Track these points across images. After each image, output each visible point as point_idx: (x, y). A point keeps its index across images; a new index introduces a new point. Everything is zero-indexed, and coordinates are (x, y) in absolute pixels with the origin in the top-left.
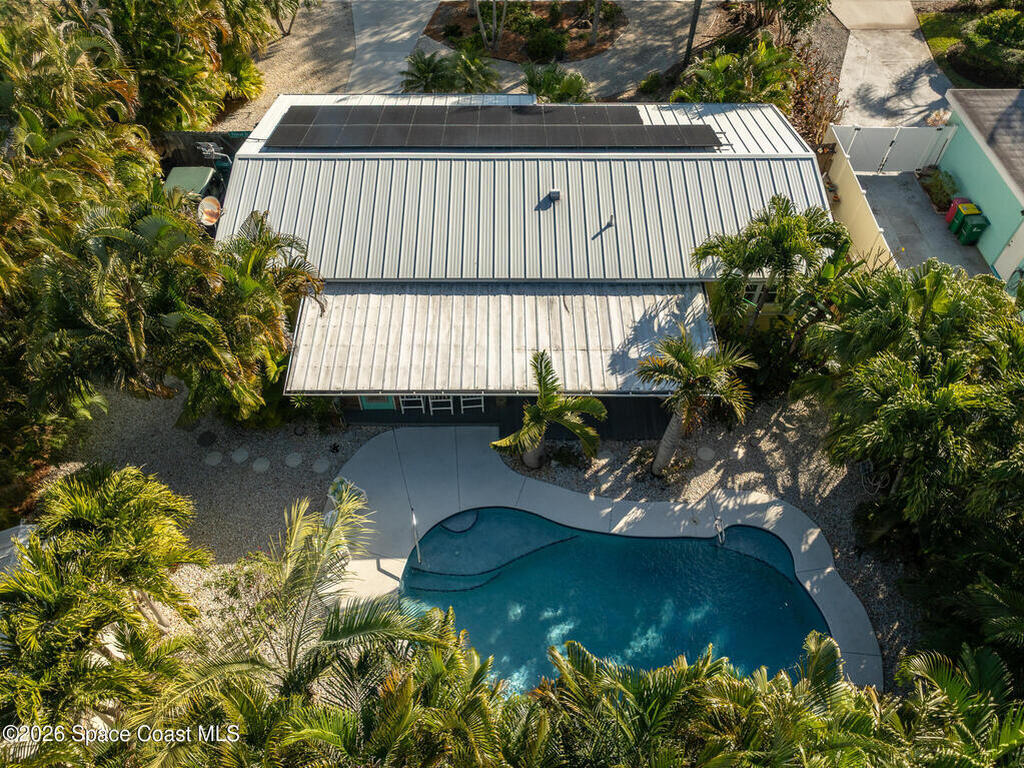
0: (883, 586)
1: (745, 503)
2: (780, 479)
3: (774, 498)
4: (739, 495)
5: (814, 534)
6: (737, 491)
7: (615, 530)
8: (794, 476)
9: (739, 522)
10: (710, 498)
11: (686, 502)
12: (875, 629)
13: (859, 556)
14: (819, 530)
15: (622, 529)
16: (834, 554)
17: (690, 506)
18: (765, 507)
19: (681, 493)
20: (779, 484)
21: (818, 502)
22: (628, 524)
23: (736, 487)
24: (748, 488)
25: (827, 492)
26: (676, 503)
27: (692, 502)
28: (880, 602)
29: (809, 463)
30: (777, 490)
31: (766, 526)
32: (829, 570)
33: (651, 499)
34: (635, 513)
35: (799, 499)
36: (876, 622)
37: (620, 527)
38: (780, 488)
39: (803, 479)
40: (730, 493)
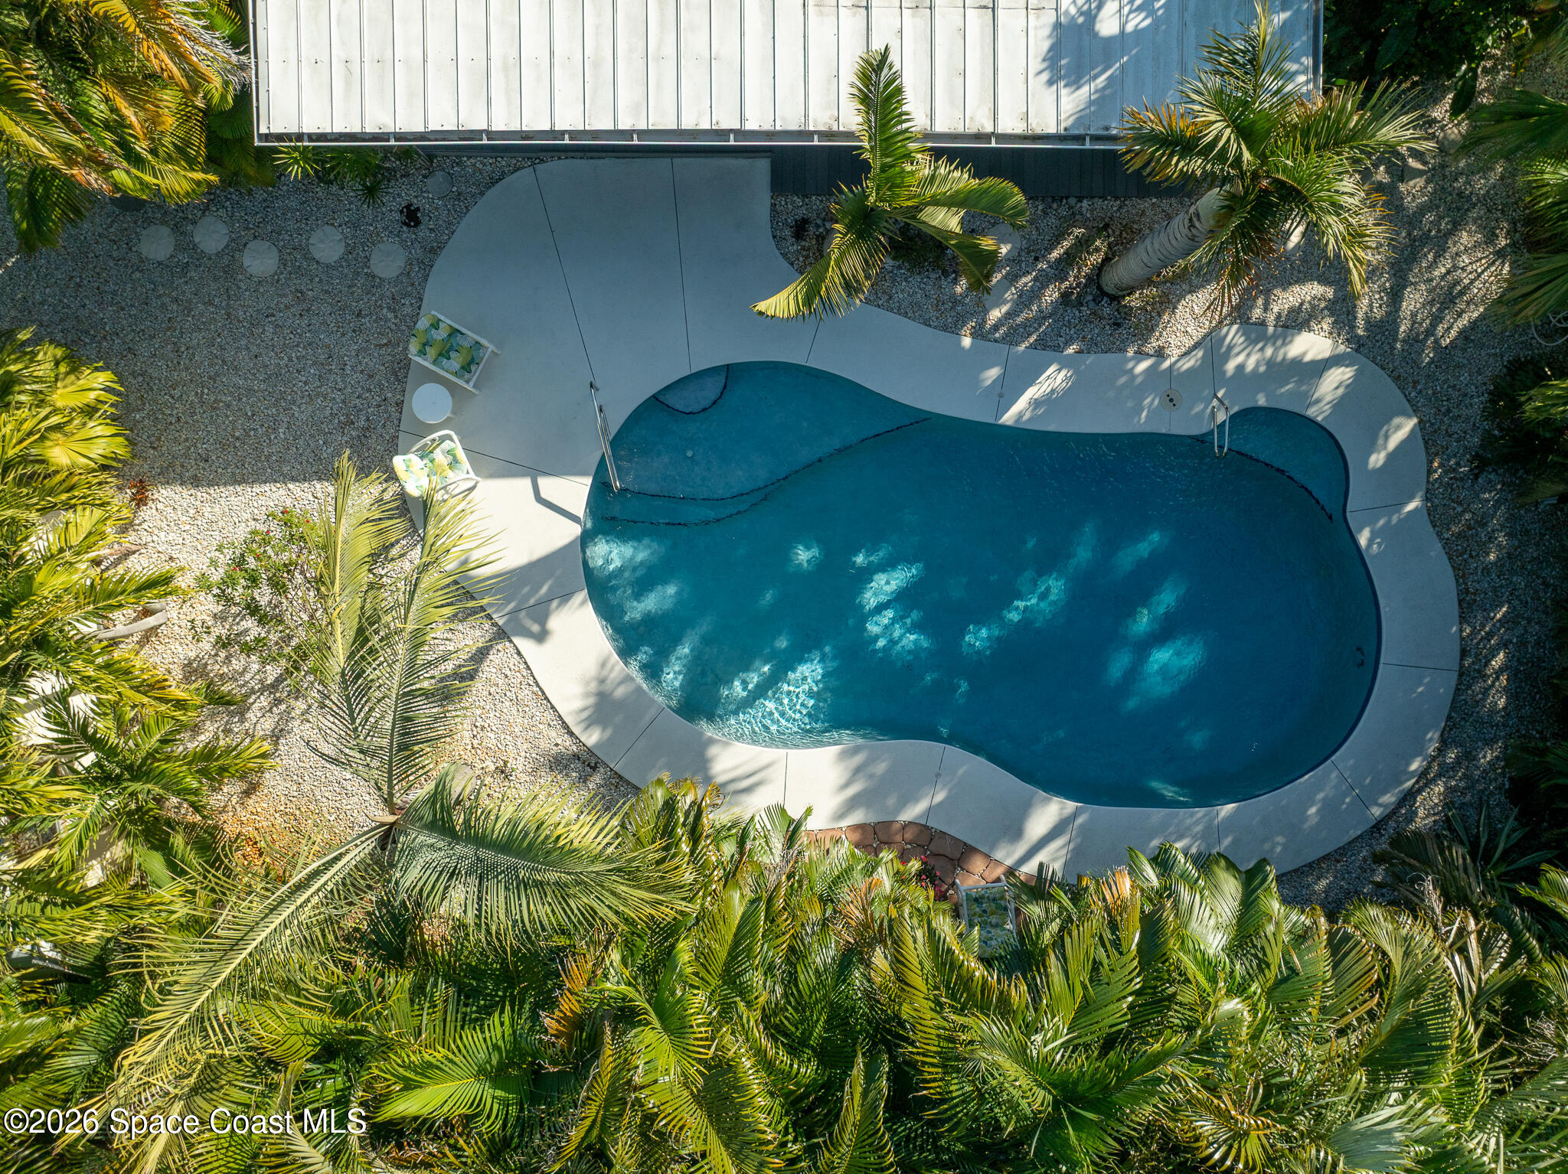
0: (1502, 539)
1: (1280, 358)
2: (1366, 301)
3: (1342, 348)
4: (1274, 337)
5: (1403, 429)
6: (1271, 329)
7: (1008, 418)
8: (1395, 296)
9: (1262, 401)
10: (1212, 346)
11: (1160, 354)
12: (1463, 619)
13: (1476, 477)
14: (1415, 420)
15: (1020, 415)
16: (1430, 471)
17: (1166, 364)
18: (1320, 367)
19: (1152, 330)
20: (1360, 315)
21: (1428, 355)
22: (1036, 403)
23: (1271, 318)
24: (1296, 321)
25: (1453, 333)
26: (1141, 355)
27: (1174, 353)
28: (1486, 570)
29: (1433, 265)
30: (1353, 327)
31: (1311, 412)
32: (1411, 506)
33: (1091, 346)
34: (1053, 379)
35: (1393, 348)
36: (1468, 606)
37: (1018, 411)
38: (1360, 323)
39: (1413, 301)
40: (1256, 333)
